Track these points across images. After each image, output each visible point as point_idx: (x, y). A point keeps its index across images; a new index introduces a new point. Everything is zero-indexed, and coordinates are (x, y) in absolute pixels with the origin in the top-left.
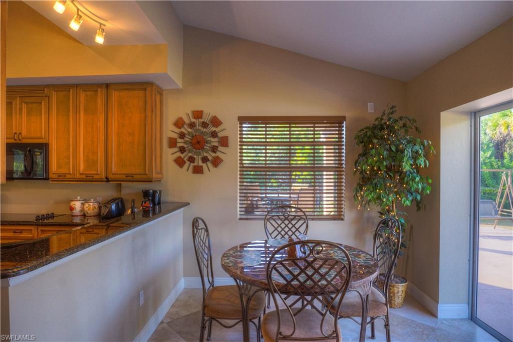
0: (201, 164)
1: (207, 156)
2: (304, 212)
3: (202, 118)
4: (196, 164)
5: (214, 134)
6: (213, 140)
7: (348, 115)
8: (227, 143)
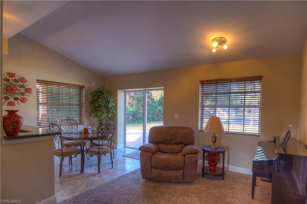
0: (13, 101)
1: (18, 97)
2: (75, 121)
3: (14, 77)
4: (9, 101)
5: (22, 86)
6: (21, 89)
7: (86, 85)
8: (31, 91)
